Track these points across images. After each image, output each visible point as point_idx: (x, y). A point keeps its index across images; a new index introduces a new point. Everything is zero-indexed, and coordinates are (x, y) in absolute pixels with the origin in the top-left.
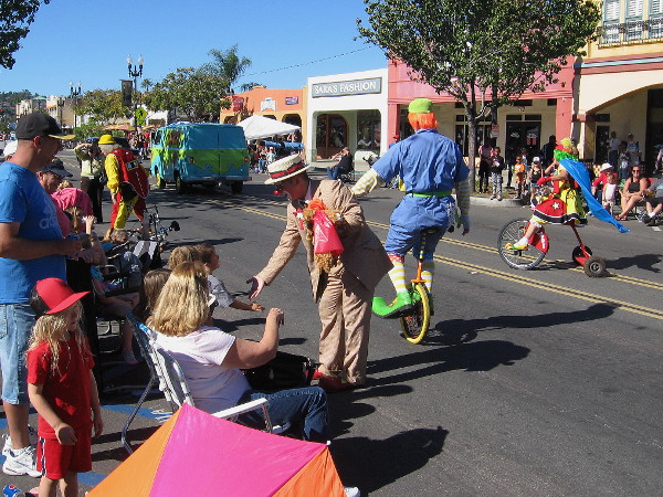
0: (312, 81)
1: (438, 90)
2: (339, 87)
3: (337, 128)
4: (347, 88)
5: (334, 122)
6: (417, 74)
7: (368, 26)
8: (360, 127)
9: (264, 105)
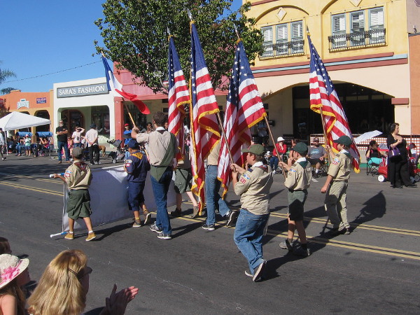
0: (56, 86)
1: (155, 91)
2: (77, 91)
3: (76, 120)
4: (83, 91)
5: (73, 115)
6: (139, 80)
7: (102, 45)
8: (93, 118)
9: (20, 104)
